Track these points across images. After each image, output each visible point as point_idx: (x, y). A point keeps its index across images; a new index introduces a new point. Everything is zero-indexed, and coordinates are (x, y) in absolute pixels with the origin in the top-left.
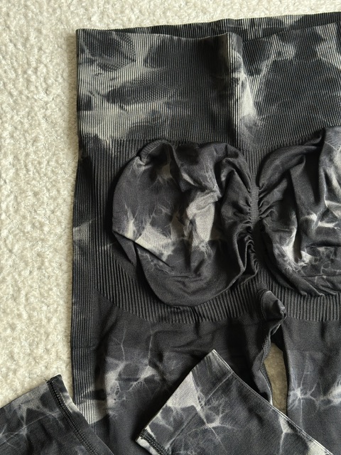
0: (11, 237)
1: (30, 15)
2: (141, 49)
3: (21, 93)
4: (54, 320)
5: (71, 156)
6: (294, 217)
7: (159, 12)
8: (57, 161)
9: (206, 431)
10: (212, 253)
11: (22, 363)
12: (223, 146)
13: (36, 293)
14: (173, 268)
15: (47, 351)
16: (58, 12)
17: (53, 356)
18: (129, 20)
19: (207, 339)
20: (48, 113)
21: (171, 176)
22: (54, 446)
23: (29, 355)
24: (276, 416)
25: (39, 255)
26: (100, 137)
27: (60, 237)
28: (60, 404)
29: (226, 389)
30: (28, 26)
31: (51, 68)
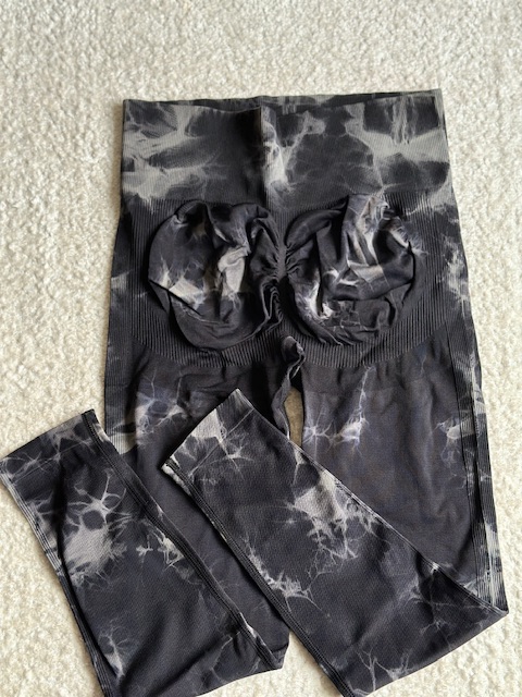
0: (53, 285)
1: (81, 85)
2: (183, 119)
3: (69, 155)
4: (90, 361)
5: (112, 213)
6: (317, 273)
7: (201, 88)
8: (99, 219)
9: (227, 461)
10: (240, 302)
11: (58, 399)
12: (255, 206)
13: (74, 336)
14: (203, 317)
15: (82, 388)
16: (107, 84)
17: (87, 393)
18: (174, 93)
19: (233, 382)
20: (94, 173)
21: (205, 233)
22: (85, 471)
23: (65, 391)
24: (292, 448)
25: (78, 302)
26: (141, 196)
27: (99, 286)
28: (92, 433)
29: (247, 425)
30: (79, 95)
31: (98, 134)
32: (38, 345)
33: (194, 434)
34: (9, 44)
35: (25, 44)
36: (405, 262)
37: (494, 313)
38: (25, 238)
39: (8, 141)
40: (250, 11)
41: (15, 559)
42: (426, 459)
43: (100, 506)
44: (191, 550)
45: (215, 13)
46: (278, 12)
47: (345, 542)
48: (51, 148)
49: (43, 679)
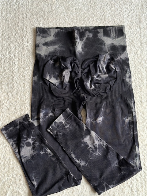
0: (17, 79)
1: (24, 23)
2: (53, 32)
3: (21, 42)
4: (27, 100)
5: (33, 59)
6: (90, 76)
7: (58, 24)
8: (29, 60)
9: (65, 128)
10: (69, 84)
11: (18, 111)
12: (73, 57)
13: (23, 93)
14: (58, 88)
15: (25, 108)
16: (32, 23)
17: (26, 109)
18: (50, 25)
19: (67, 106)
20: (28, 48)
21: (59, 65)
22: (26, 131)
23: (20, 108)
24: (83, 125)
25: (24, 84)
26: (41, 54)
27: (29, 79)
28: (28, 120)
29: (71, 118)
30: (24, 26)
31: (29, 36)
32: (13, 96)
33: (56, 121)
34: (4, 11)
35: (8, 11)
36: (114, 73)
37: (138, 88)
38: (9, 66)
39: (4, 38)
40: (71, 2)
41: (7, 155)
42: (120, 128)
43: (30, 140)
44: (55, 153)
45: (62, 3)
46: (79, 3)
47: (98, 150)
48: (16, 40)
49: (14, 188)
